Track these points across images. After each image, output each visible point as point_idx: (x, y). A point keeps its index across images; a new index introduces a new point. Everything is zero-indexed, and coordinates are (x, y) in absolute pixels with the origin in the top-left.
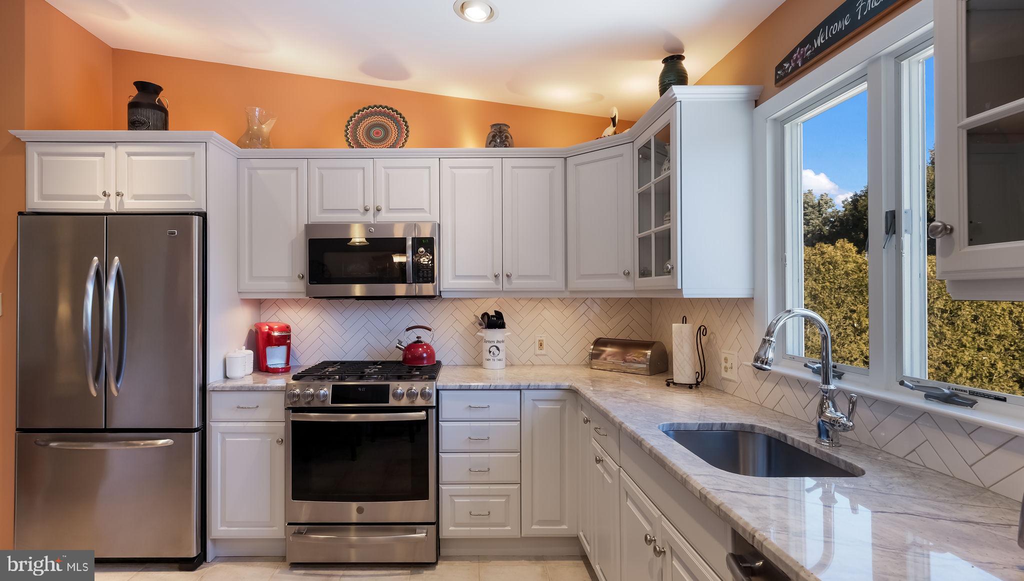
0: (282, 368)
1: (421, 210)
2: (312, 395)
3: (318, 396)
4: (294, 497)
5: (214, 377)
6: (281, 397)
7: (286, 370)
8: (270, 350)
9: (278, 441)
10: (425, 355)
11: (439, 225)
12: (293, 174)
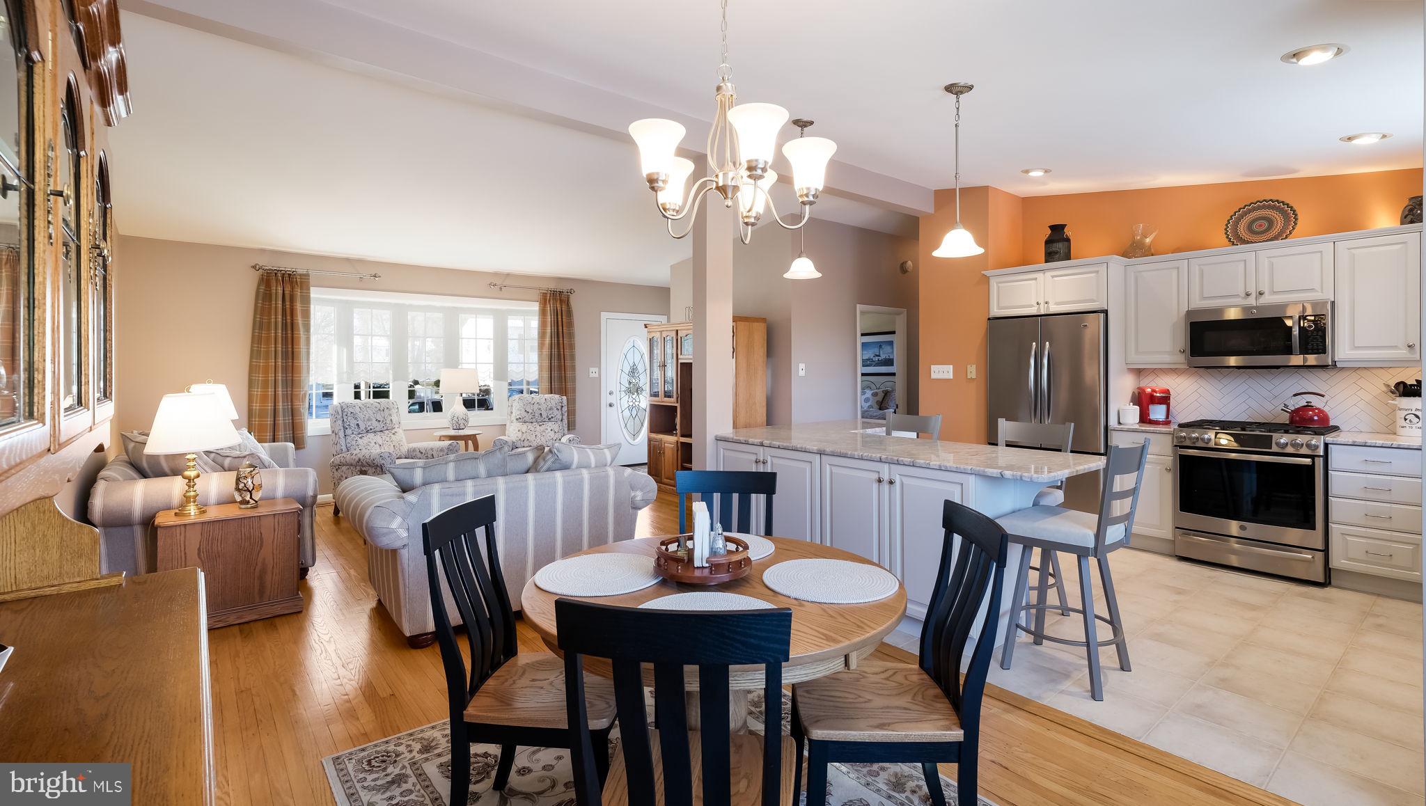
0: (1163, 421)
1: (1312, 290)
2: (1197, 438)
3: (1203, 440)
4: (1182, 509)
5: (1113, 422)
6: (1169, 438)
7: (1167, 422)
8: (1152, 407)
9: (1166, 469)
10: (1316, 418)
11: (1333, 303)
12: (1175, 273)
